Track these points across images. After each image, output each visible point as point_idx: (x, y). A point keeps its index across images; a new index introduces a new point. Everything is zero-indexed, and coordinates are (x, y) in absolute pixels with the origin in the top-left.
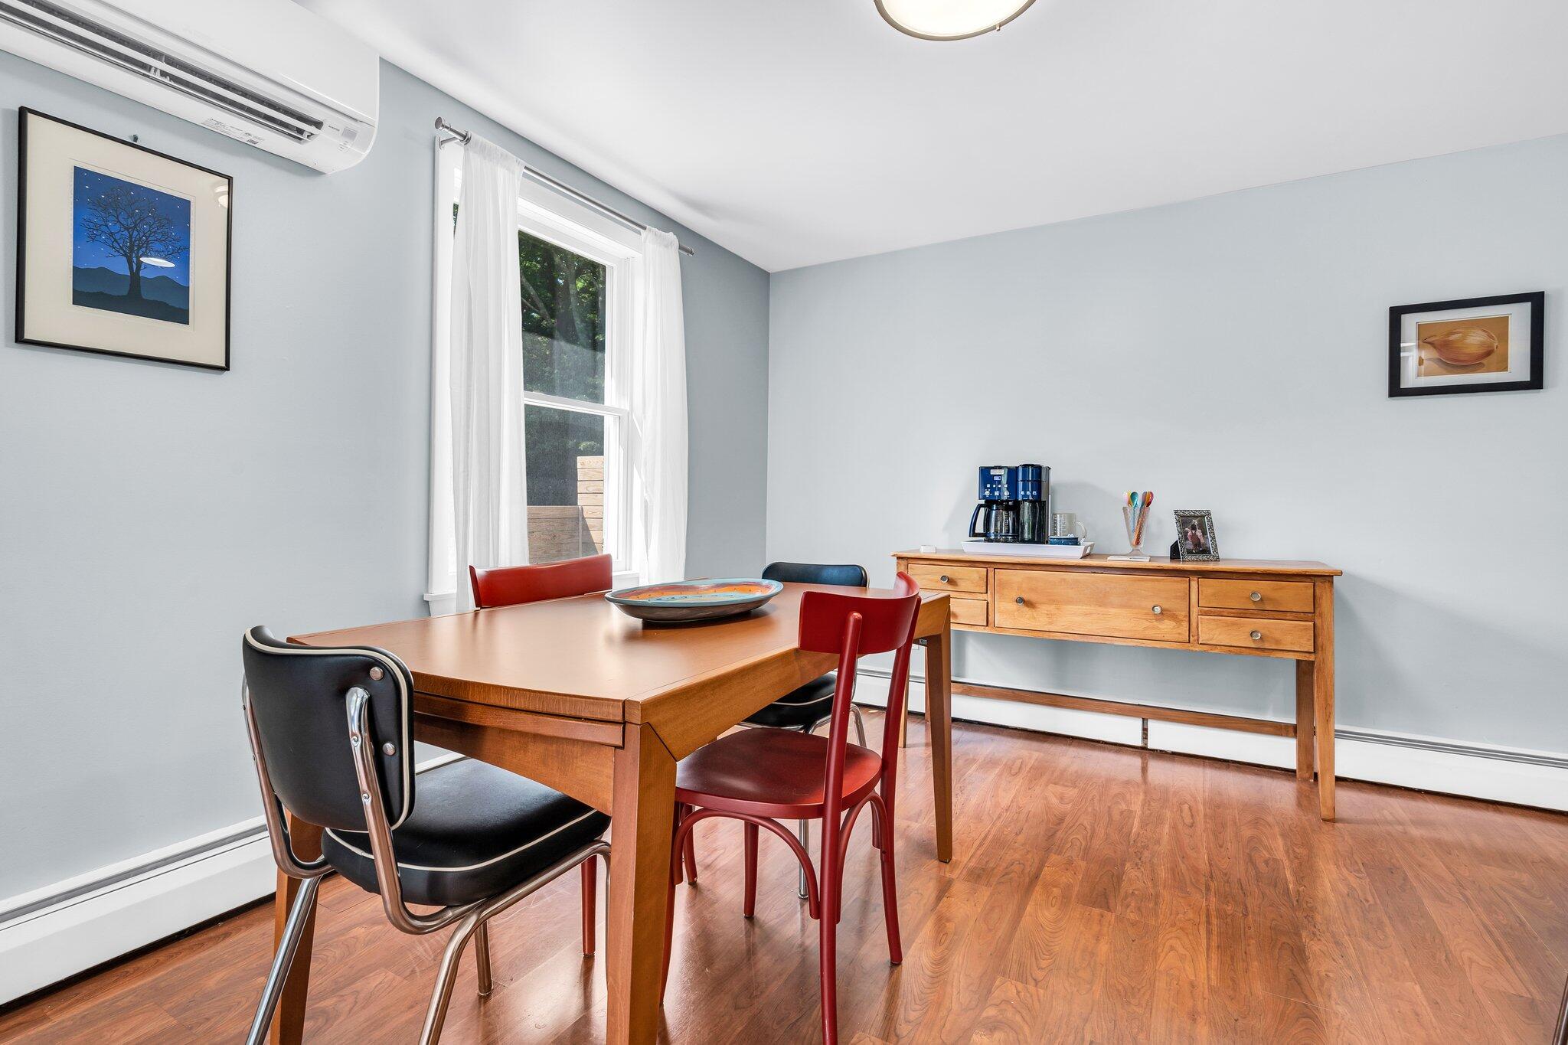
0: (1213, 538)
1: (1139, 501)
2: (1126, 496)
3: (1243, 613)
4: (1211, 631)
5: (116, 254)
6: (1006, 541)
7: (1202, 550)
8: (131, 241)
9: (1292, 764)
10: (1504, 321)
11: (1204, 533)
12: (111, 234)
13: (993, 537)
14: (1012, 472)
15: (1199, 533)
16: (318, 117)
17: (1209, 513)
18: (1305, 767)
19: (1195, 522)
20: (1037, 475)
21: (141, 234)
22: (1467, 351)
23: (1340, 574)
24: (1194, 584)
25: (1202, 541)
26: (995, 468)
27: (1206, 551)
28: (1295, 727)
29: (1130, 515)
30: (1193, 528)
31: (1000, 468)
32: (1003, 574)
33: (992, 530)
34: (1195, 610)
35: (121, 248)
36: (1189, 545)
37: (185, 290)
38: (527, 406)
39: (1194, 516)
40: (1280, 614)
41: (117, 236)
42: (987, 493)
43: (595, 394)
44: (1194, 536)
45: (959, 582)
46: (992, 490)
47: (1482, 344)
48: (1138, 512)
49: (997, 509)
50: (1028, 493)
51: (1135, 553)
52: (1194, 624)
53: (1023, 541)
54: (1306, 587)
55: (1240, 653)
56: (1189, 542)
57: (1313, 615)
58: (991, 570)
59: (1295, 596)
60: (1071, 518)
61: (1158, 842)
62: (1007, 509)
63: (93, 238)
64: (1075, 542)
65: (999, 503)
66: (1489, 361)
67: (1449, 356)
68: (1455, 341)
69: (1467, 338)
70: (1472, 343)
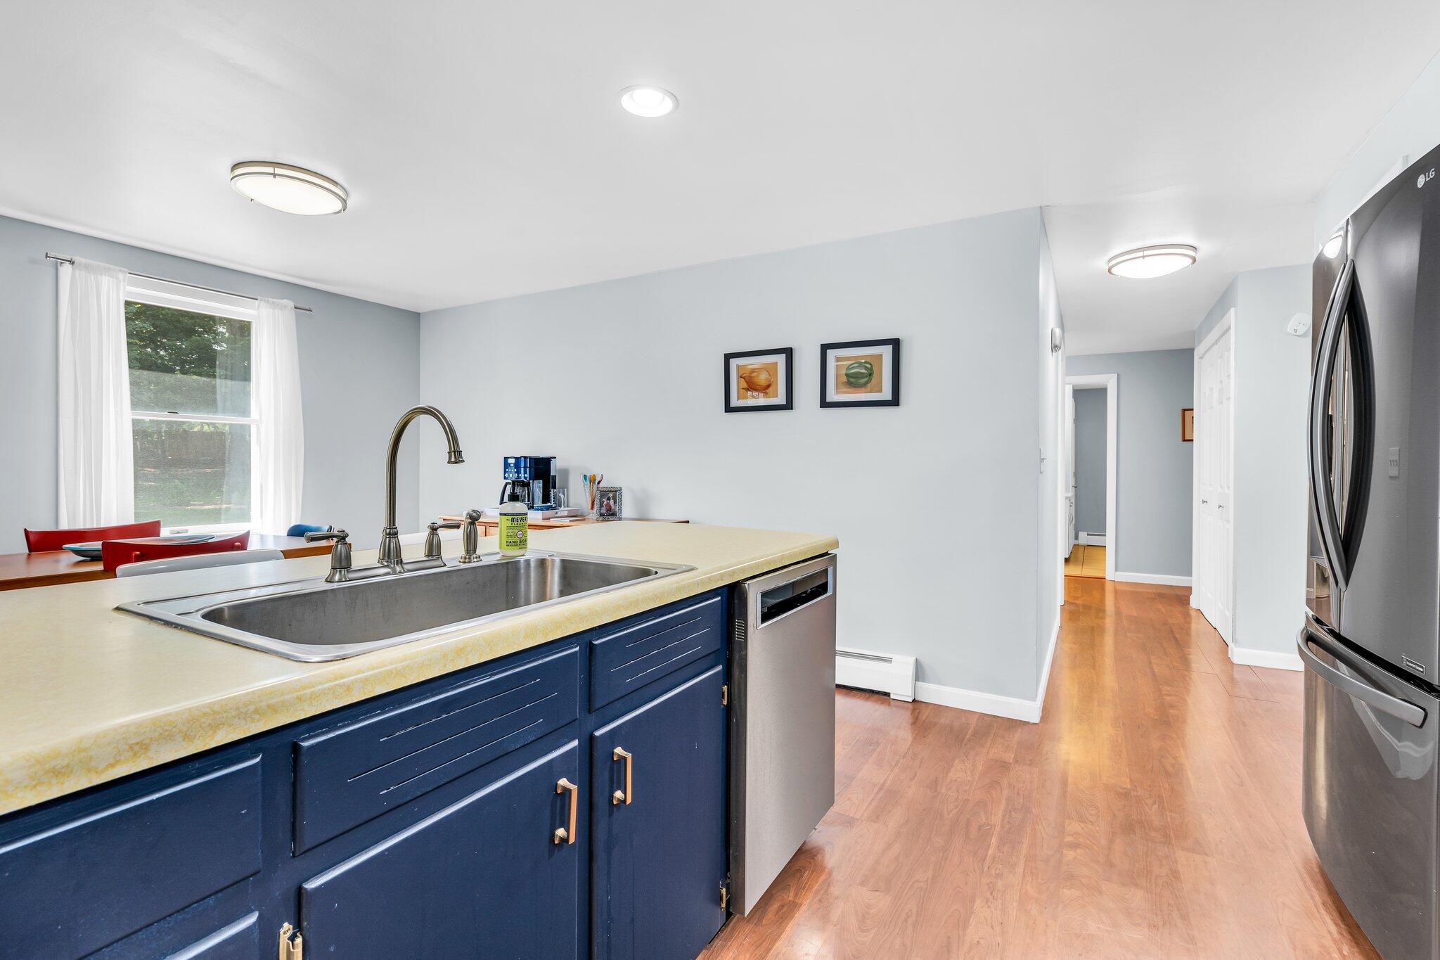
0: (621, 506)
1: (588, 480)
7: (611, 513)
10: (774, 364)
11: (615, 502)
14: (517, 459)
15: (612, 502)
17: (621, 489)
22: (760, 384)
25: (613, 507)
26: (510, 458)
27: (614, 514)
29: (586, 490)
30: (609, 499)
31: (512, 458)
36: (604, 510)
38: (133, 420)
39: (610, 491)
42: (507, 475)
43: (245, 412)
44: (608, 505)
46: (509, 473)
47: (767, 379)
48: (589, 488)
50: (526, 475)
56: (604, 508)
66: (770, 390)
67: (751, 385)
68: (754, 377)
69: (758, 375)
70: (762, 378)
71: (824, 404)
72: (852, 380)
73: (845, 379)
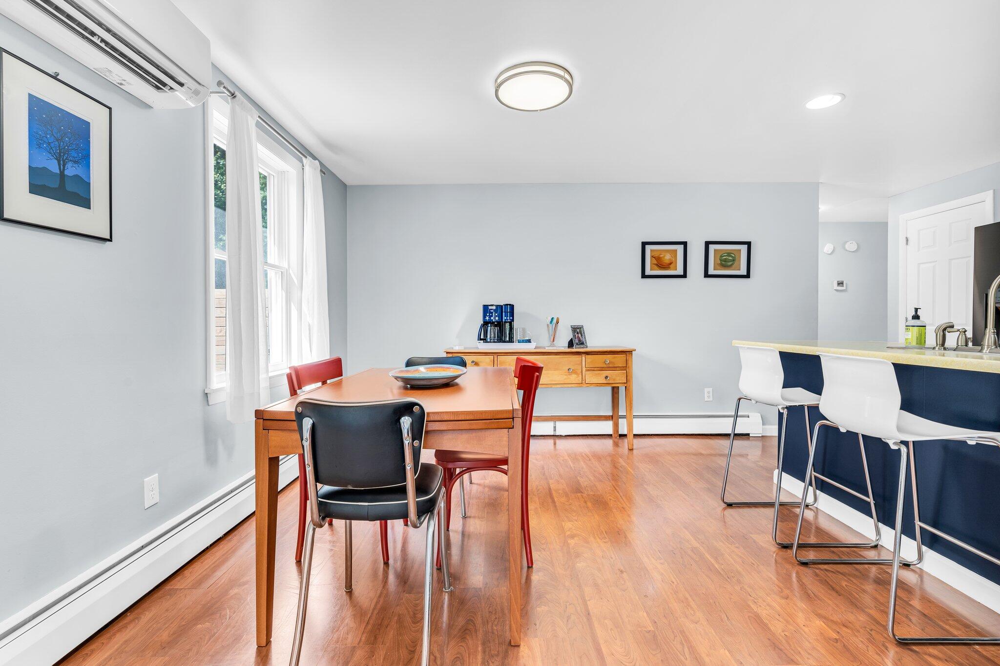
0: (585, 337)
1: (555, 321)
2: (550, 319)
3: (602, 369)
4: (591, 378)
5: (52, 158)
6: (494, 342)
7: (581, 343)
8: (60, 149)
9: (610, 432)
10: (676, 251)
11: (582, 336)
12: (49, 143)
13: (489, 340)
14: (500, 308)
15: (580, 335)
16: (182, 80)
18: (616, 432)
19: (578, 330)
20: (510, 309)
21: (65, 144)
22: (665, 262)
23: (635, 350)
24: (584, 358)
25: (581, 339)
26: (490, 305)
27: (582, 344)
28: (612, 416)
29: (550, 328)
30: (578, 333)
31: (492, 305)
32: (501, 358)
33: (489, 337)
34: (584, 369)
35: (55, 154)
36: (577, 341)
37: (88, 185)
39: (578, 328)
40: (614, 368)
41: (52, 145)
42: (487, 318)
44: (578, 336)
45: (479, 363)
46: (490, 317)
47: (670, 259)
48: (554, 327)
49: (491, 326)
50: (508, 318)
51: (552, 345)
52: (584, 376)
53: (505, 342)
54: (623, 356)
55: (601, 386)
56: (577, 339)
57: (626, 368)
58: (495, 356)
59: (619, 360)
60: (524, 330)
61: (583, 468)
62: (496, 326)
63: (39, 146)
64: (529, 341)
65: (492, 323)
66: (671, 266)
67: (659, 263)
68: (661, 257)
69: (664, 256)
70: (667, 258)
71: (707, 275)
72: (723, 263)
73: (719, 262)
